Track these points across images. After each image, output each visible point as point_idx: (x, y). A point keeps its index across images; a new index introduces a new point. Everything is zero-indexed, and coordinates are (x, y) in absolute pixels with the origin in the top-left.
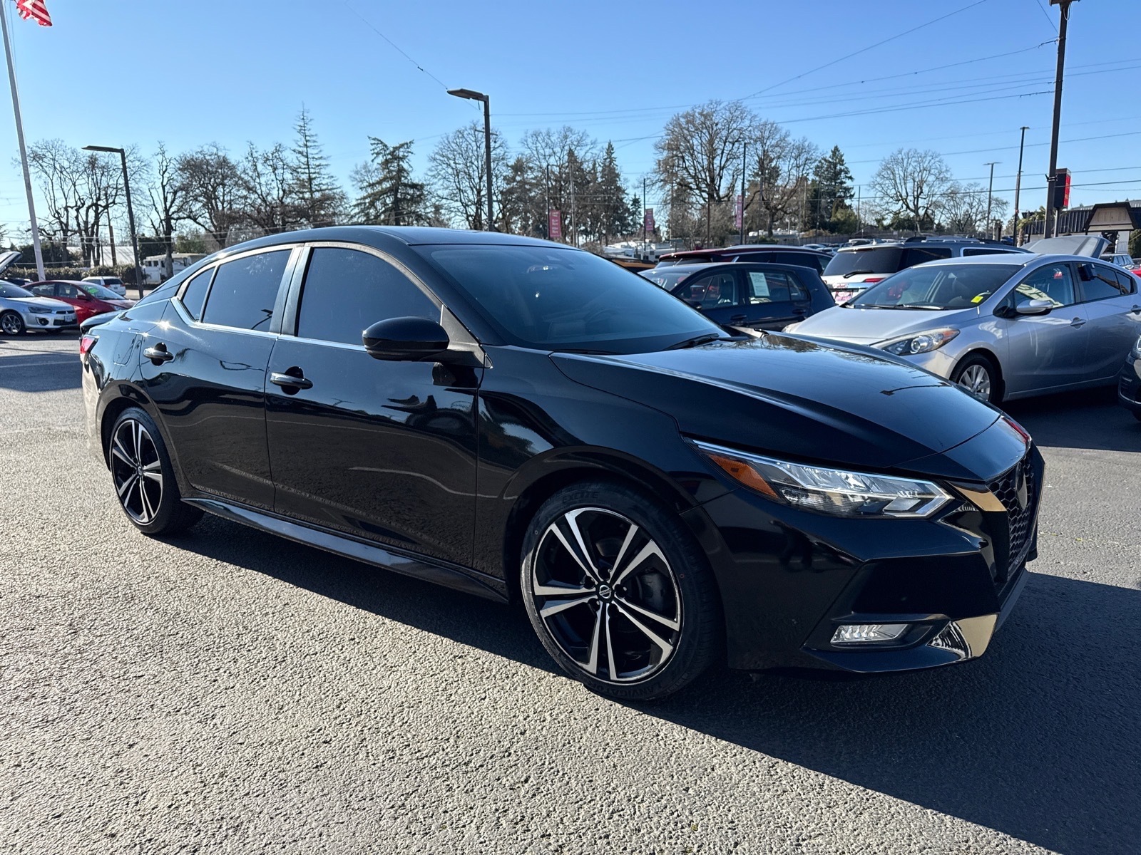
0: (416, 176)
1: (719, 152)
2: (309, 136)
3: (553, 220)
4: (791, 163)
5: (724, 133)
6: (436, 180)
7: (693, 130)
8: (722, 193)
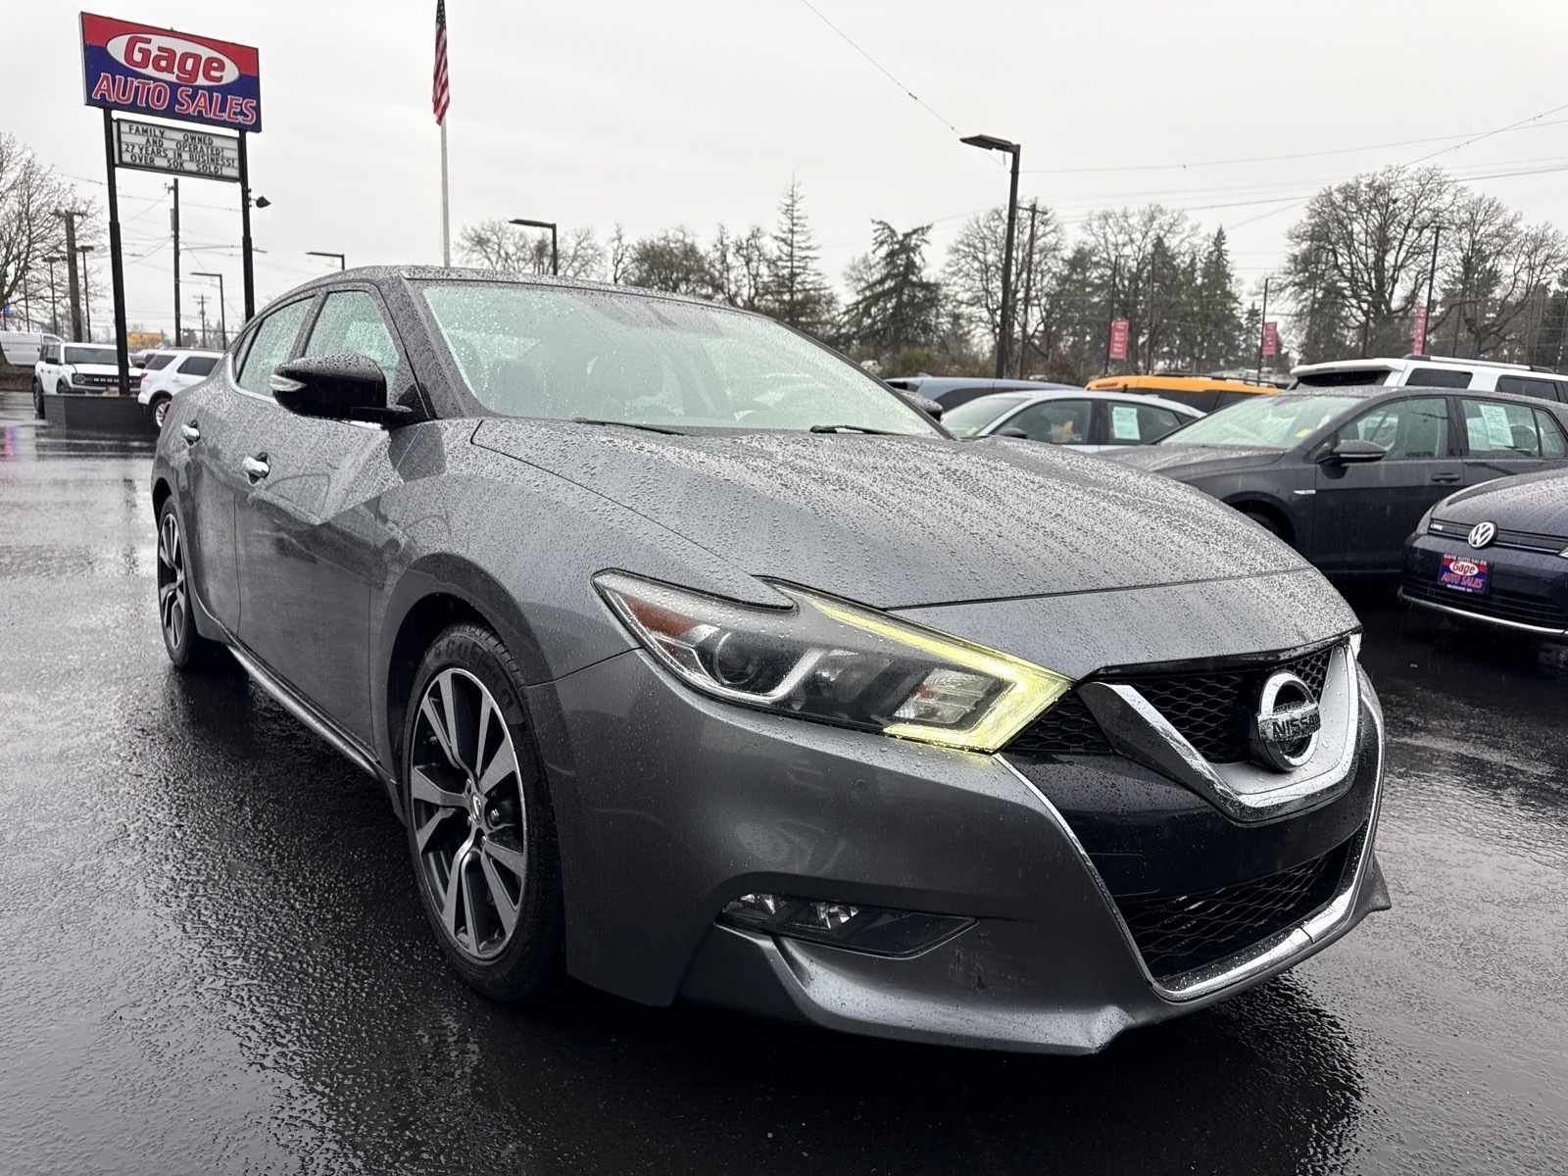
0: (929, 274)
1: (1396, 243)
2: (799, 218)
3: (1117, 334)
4: (1520, 262)
5: (1406, 215)
6: (955, 279)
7: (1354, 210)
8: (1395, 304)
